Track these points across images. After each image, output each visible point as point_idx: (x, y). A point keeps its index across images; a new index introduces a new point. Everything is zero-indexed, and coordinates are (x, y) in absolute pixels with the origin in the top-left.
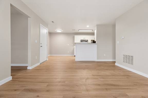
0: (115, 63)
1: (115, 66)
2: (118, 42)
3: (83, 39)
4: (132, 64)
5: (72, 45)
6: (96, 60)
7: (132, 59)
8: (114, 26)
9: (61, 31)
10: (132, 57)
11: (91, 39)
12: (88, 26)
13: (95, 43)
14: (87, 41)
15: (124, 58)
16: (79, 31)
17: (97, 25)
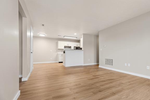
0: (99, 66)
1: (98, 68)
2: (101, 49)
3: (67, 46)
4: (112, 65)
5: (55, 51)
6: (83, 65)
7: (112, 62)
8: (97, 36)
9: (45, 36)
10: (112, 60)
11: (74, 46)
12: (75, 34)
13: (82, 49)
14: (70, 47)
15: (106, 61)
16: (65, 37)
17: (84, 34)
